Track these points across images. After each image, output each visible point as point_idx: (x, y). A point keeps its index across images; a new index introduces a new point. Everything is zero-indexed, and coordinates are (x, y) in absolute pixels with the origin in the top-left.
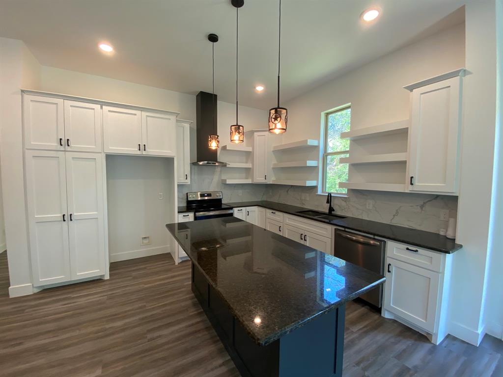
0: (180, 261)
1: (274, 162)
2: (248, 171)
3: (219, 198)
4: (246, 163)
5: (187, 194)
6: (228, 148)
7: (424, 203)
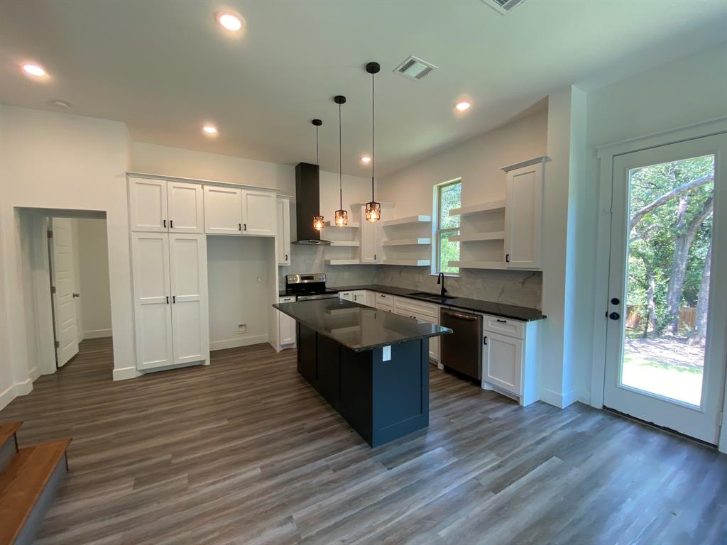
0: (282, 349)
1: (385, 239)
2: (355, 250)
3: (322, 281)
4: (353, 240)
5: (287, 277)
6: (331, 225)
7: (525, 280)
